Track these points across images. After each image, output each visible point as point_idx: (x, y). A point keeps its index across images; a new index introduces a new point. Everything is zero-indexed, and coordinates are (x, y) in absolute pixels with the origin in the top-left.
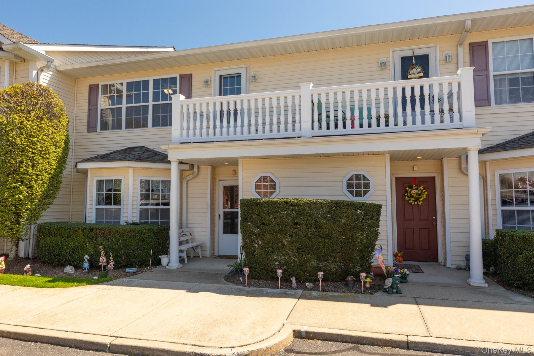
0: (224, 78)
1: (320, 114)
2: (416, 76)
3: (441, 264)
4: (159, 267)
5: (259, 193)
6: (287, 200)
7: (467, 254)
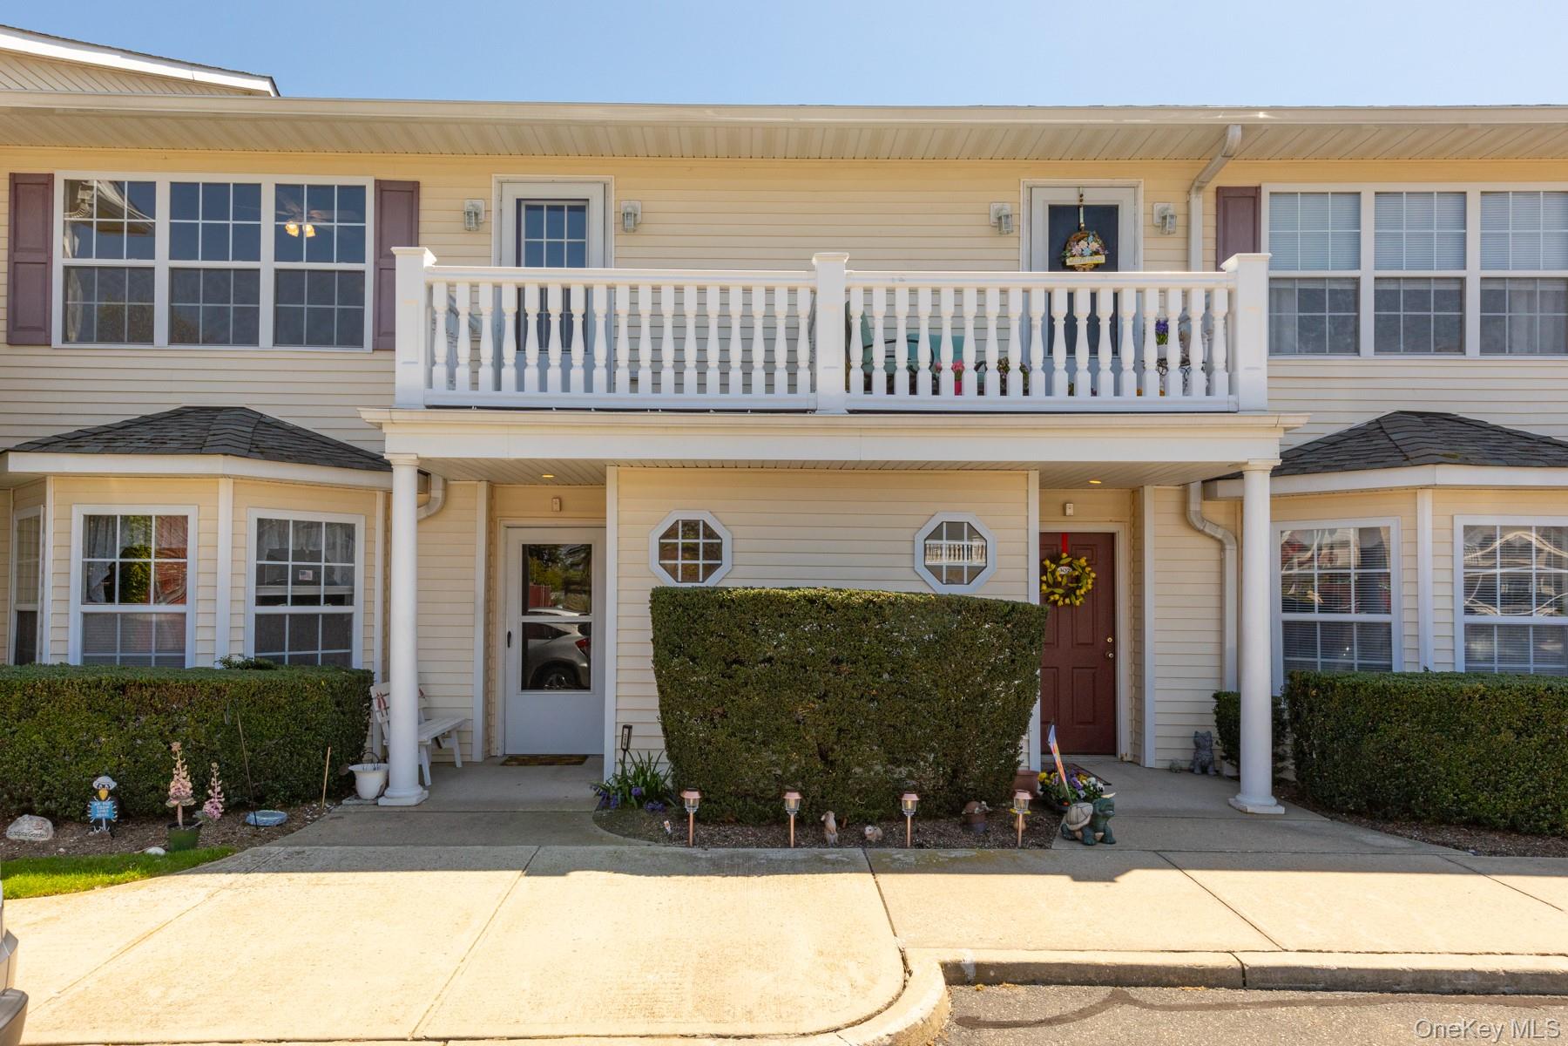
0: (528, 208)
1: (867, 347)
2: (1087, 262)
3: (1125, 759)
4: (351, 802)
5: (672, 571)
6: (813, 592)
7: (1196, 733)
